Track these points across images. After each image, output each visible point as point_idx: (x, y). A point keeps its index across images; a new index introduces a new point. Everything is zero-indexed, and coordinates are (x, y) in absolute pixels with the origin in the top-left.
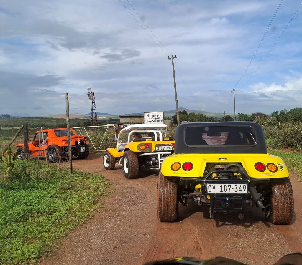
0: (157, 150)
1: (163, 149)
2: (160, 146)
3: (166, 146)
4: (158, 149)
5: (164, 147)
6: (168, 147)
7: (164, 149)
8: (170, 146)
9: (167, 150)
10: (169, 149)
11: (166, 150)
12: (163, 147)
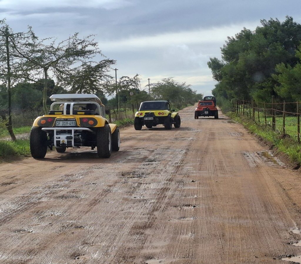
0: (56, 125)
1: (64, 124)
2: (62, 121)
3: (69, 121)
4: (58, 124)
5: (66, 122)
6: (71, 122)
7: (66, 124)
8: (74, 121)
9: (70, 125)
10: (71, 124)
11: (68, 125)
12: (64, 122)
